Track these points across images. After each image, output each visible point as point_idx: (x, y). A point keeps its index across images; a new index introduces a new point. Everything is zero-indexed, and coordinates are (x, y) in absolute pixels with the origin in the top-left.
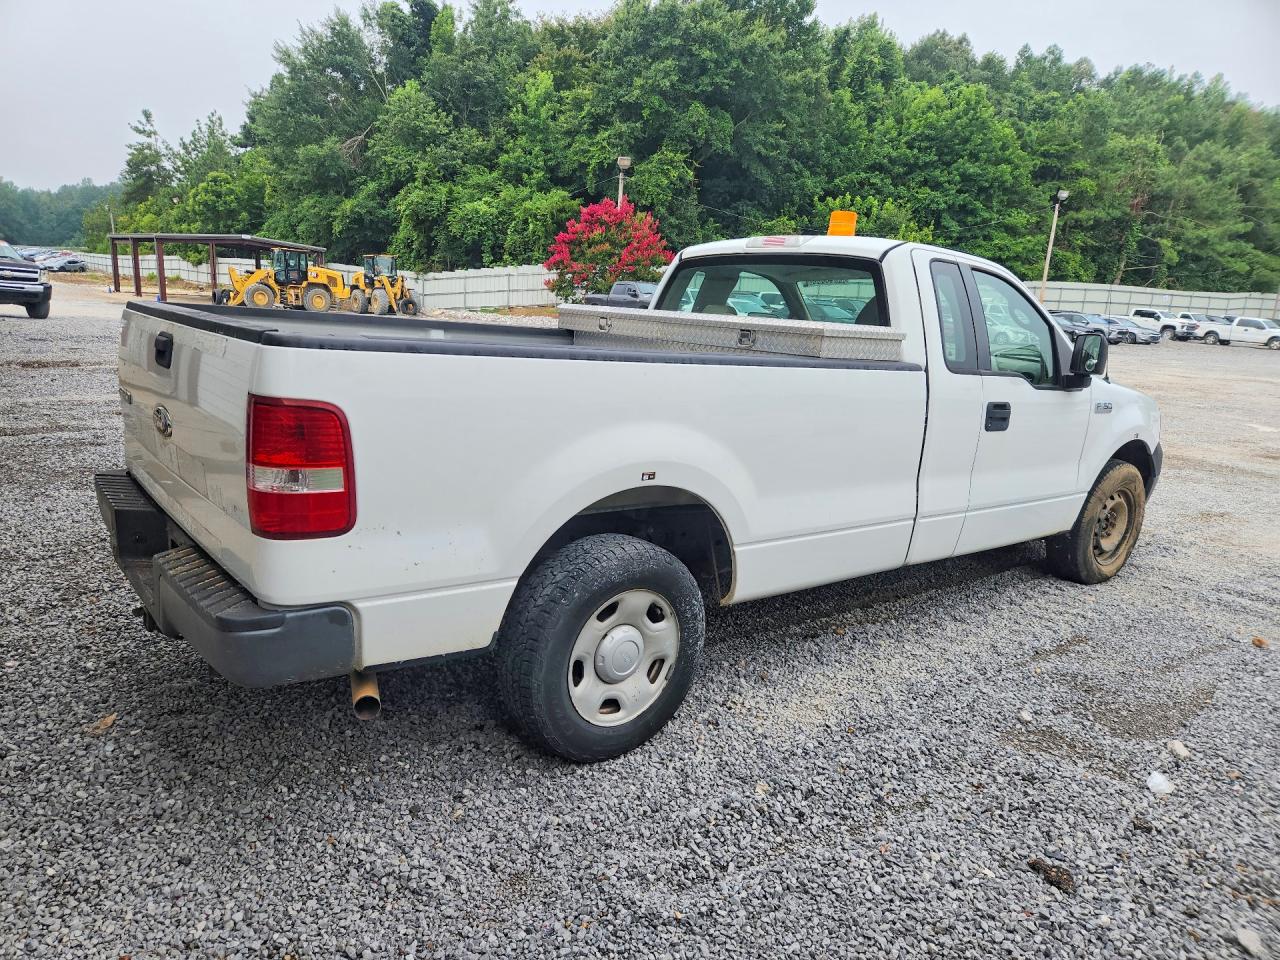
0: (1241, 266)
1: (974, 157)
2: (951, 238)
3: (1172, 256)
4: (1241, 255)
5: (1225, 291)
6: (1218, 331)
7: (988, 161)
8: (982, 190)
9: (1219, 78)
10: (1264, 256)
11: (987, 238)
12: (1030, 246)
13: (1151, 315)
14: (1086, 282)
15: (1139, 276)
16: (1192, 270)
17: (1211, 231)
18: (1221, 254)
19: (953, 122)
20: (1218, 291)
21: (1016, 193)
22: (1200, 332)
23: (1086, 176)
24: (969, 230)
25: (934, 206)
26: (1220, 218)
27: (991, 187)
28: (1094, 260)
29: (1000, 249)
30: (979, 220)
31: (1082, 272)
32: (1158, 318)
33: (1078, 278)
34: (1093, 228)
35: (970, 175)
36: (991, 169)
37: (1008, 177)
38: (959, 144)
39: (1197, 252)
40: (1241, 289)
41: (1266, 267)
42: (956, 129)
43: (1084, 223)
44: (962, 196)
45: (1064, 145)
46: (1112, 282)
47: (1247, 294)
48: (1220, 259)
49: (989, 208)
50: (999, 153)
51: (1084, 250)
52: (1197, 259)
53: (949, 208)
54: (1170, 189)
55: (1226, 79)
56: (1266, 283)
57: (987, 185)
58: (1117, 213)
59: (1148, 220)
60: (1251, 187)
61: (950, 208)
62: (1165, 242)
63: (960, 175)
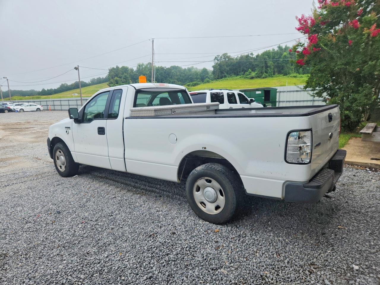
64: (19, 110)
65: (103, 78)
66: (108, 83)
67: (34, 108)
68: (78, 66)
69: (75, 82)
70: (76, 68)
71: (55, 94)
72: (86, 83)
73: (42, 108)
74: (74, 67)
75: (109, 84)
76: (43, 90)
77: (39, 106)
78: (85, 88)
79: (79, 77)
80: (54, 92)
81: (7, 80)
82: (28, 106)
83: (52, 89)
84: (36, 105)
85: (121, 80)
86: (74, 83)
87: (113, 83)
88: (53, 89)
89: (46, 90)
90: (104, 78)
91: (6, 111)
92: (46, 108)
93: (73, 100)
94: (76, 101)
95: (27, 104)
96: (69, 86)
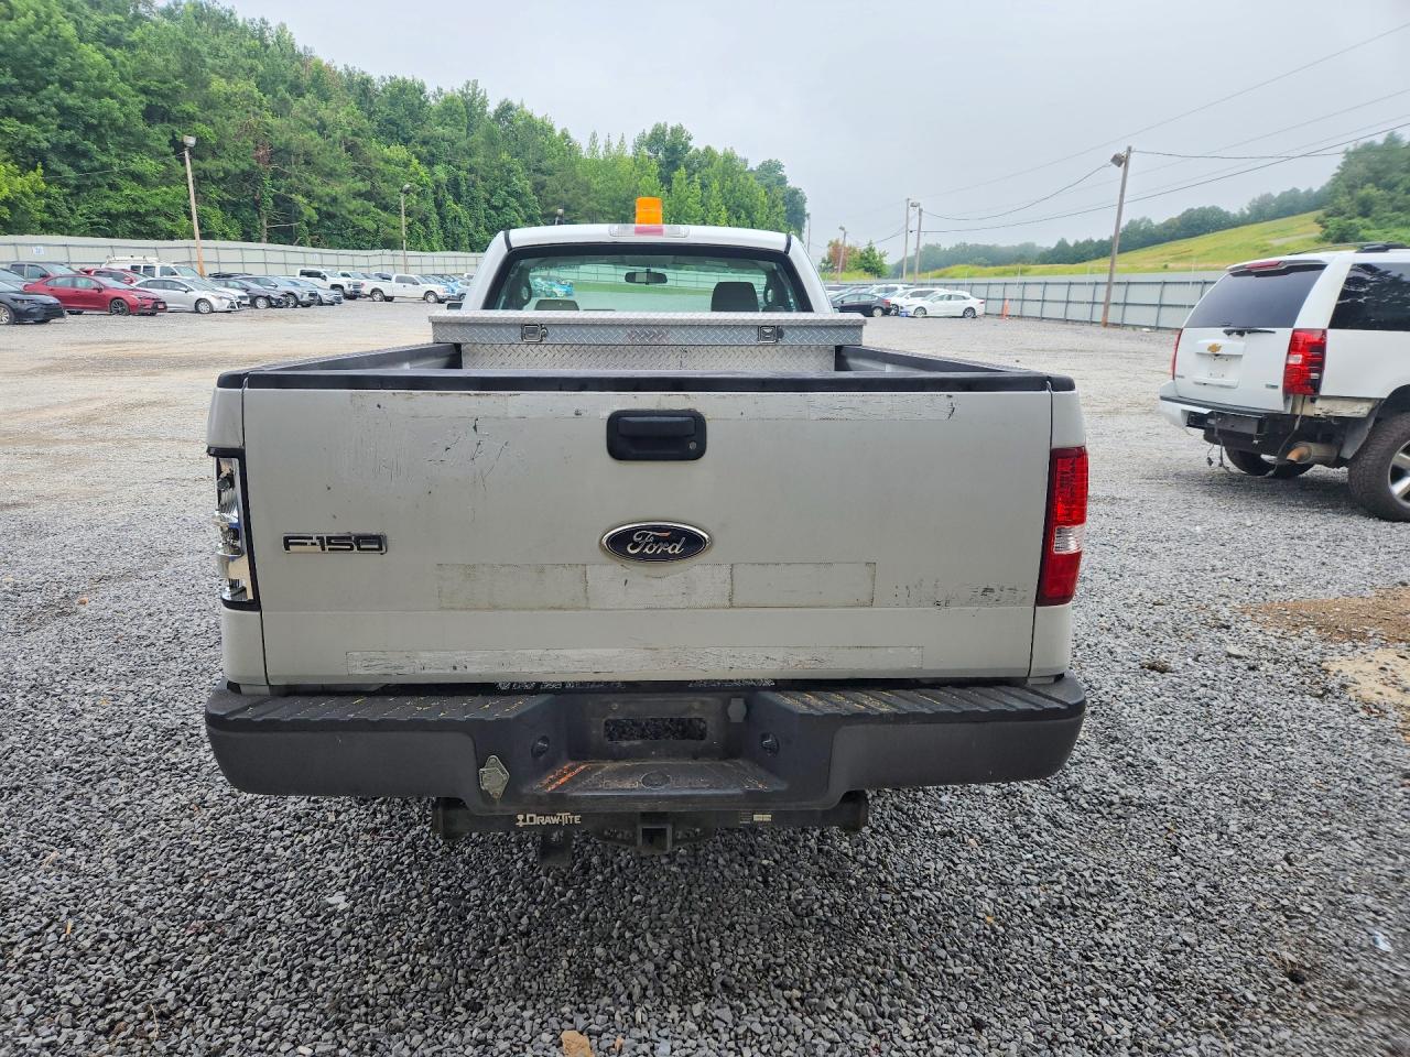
0: (370, 225)
1: (67, 85)
2: (67, 186)
3: (310, 213)
4: (366, 213)
5: (361, 249)
6: (382, 289)
7: (86, 91)
8: (89, 128)
9: (283, 27)
10: (384, 215)
11: (113, 187)
12: (169, 198)
13: (318, 275)
14: (235, 240)
15: (284, 234)
16: (329, 228)
17: (337, 189)
18: (350, 212)
19: (24, 36)
20: (354, 248)
21: (130, 134)
22: (366, 290)
23: (199, 121)
24: (88, 177)
25: (31, 144)
26: (340, 176)
27: (100, 124)
28: (234, 217)
29: (134, 202)
30: (96, 164)
31: (227, 229)
32: (324, 278)
33: (225, 236)
34: (223, 180)
35: (69, 108)
36: (94, 102)
37: (117, 114)
38: (41, 66)
39: (331, 209)
40: (373, 247)
41: (388, 225)
42: (32, 46)
43: (214, 175)
44: (67, 134)
45: (165, 83)
46: (259, 240)
47: (380, 251)
48: (351, 217)
49: (105, 150)
50: (97, 83)
51: (222, 205)
52: (330, 216)
53: (53, 147)
54: (288, 144)
55: (289, 29)
56: (392, 240)
57: (95, 122)
58: (245, 166)
59: (276, 175)
60: (355, 145)
61: (55, 148)
62: (299, 198)
63: (56, 106)
64: (911, 310)
65: (1309, 191)
66: (1319, 213)
67: (958, 307)
68: (1129, 149)
69: (1183, 214)
70: (1119, 160)
71: (1097, 258)
72: (1227, 214)
73: (980, 310)
74: (1112, 157)
75: (1322, 218)
76: (1062, 244)
77: (974, 302)
78: (1219, 234)
79: (1122, 196)
80: (1096, 251)
81: (921, 211)
82: (942, 298)
83: (1092, 241)
84: (964, 298)
85: (1392, 200)
86: (1179, 218)
87: (1343, 214)
88: (1096, 240)
89: (1071, 243)
90: (1316, 189)
91: (878, 312)
92: (995, 307)
93: (1085, 284)
94: (1091, 288)
95: (941, 291)
96: (1157, 227)
